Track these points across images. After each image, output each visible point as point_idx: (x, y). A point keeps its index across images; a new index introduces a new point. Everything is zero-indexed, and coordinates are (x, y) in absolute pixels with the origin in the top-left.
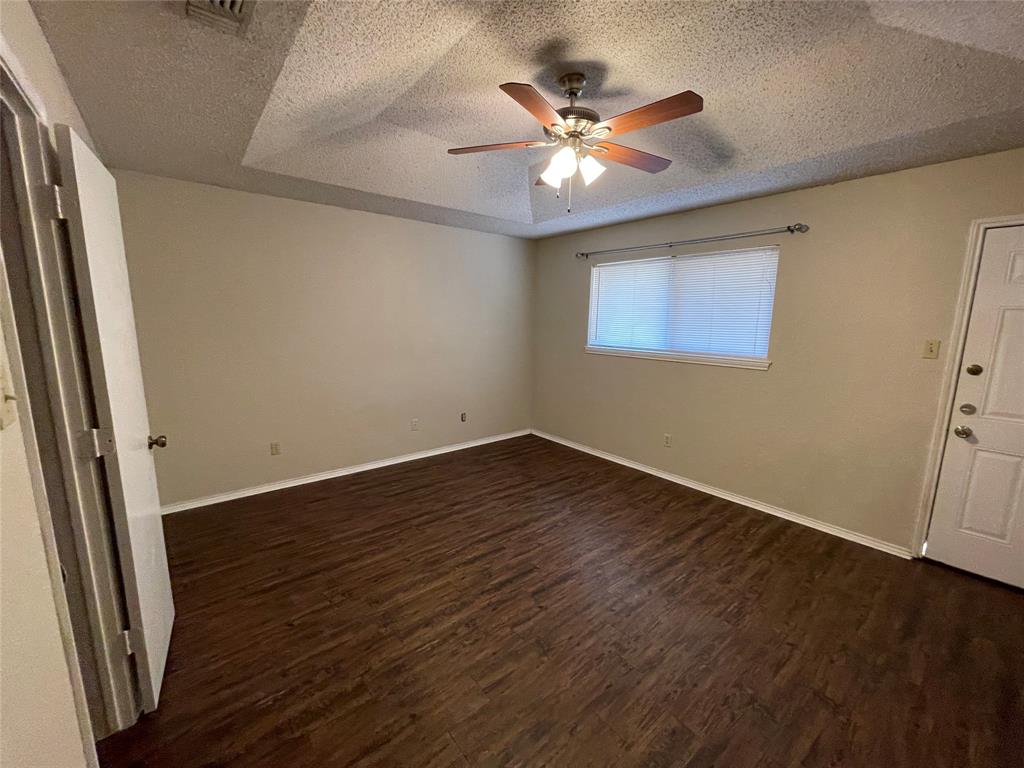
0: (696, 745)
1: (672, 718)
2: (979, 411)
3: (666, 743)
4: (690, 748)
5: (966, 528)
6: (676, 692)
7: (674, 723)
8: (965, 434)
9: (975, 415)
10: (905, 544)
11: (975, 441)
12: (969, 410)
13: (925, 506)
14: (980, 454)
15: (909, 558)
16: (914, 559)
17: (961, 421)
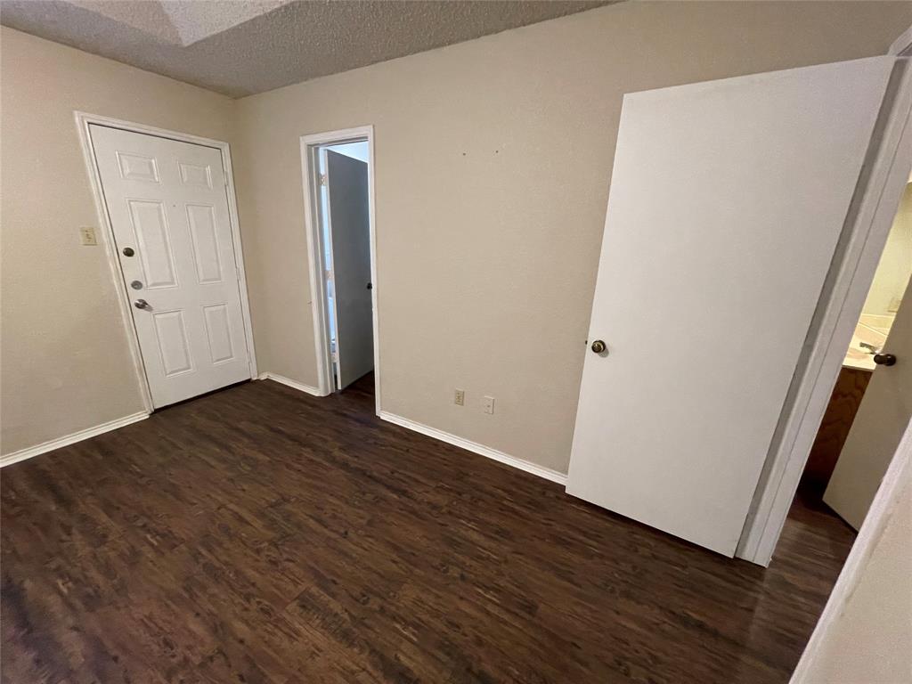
0: (314, 590)
1: (287, 608)
2: (144, 283)
3: (314, 614)
4: (317, 594)
5: (170, 373)
6: (259, 603)
7: (293, 606)
8: (142, 305)
9: (142, 289)
10: (141, 408)
11: (150, 309)
12: (137, 285)
13: (140, 370)
14: (156, 316)
15: (148, 417)
16: (150, 415)
17: (136, 296)
